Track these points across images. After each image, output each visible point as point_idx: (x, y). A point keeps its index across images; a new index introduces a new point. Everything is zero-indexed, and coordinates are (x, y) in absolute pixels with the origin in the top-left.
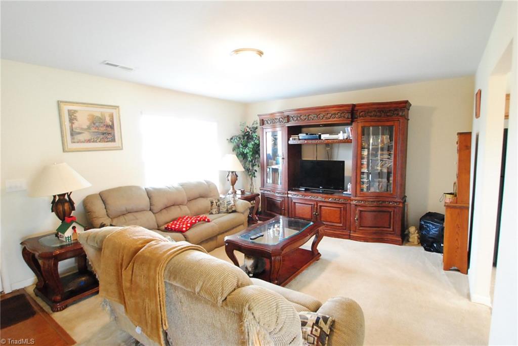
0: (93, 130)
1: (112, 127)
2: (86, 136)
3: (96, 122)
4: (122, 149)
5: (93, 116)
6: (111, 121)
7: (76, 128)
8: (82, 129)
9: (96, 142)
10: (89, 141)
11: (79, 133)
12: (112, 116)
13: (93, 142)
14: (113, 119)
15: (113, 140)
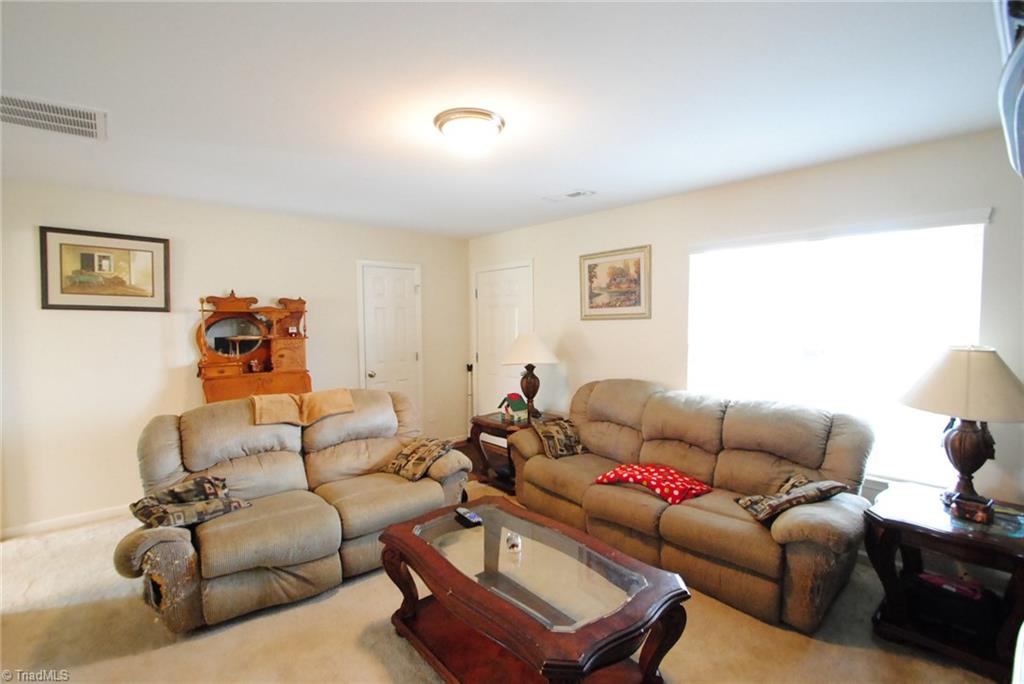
0: (613, 289)
1: (637, 282)
2: (604, 298)
3: (617, 275)
4: (650, 317)
5: (614, 268)
6: (636, 272)
7: (595, 288)
8: (601, 289)
9: (615, 306)
10: (608, 305)
11: (599, 295)
12: (638, 264)
13: (612, 306)
14: (639, 268)
15: (637, 302)
